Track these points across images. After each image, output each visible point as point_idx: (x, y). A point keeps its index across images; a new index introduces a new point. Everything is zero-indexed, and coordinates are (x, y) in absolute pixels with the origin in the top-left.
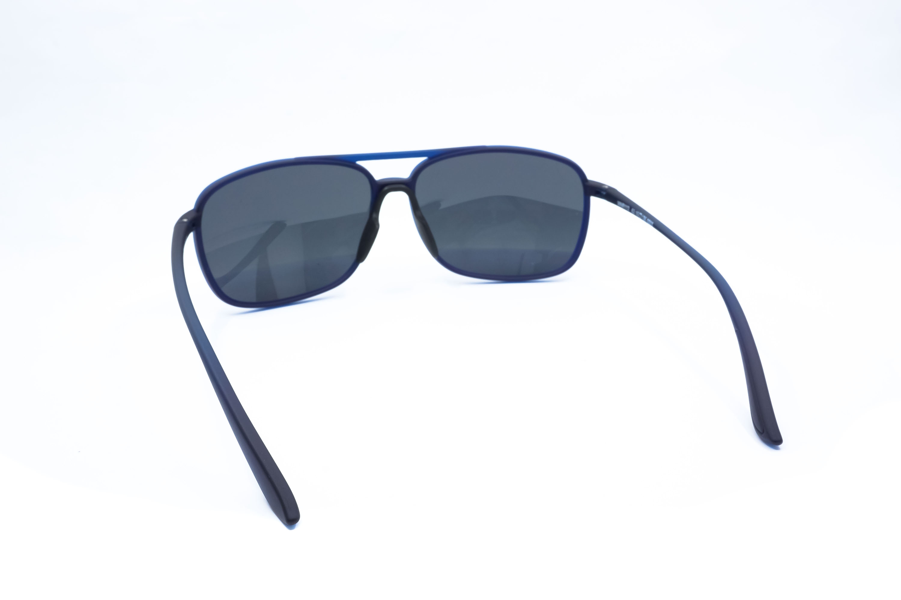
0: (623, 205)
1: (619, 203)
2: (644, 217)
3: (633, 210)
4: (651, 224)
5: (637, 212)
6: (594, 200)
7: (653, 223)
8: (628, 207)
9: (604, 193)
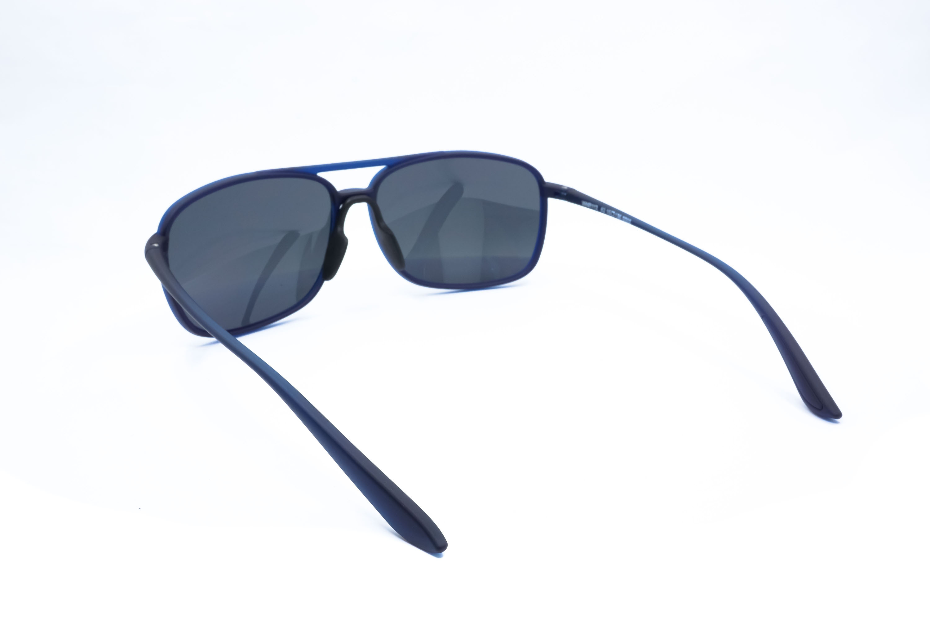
0: (590, 204)
1: (584, 203)
2: (618, 215)
3: (602, 209)
4: (628, 221)
5: (609, 211)
6: (551, 202)
7: (630, 220)
8: (597, 206)
9: (565, 194)
